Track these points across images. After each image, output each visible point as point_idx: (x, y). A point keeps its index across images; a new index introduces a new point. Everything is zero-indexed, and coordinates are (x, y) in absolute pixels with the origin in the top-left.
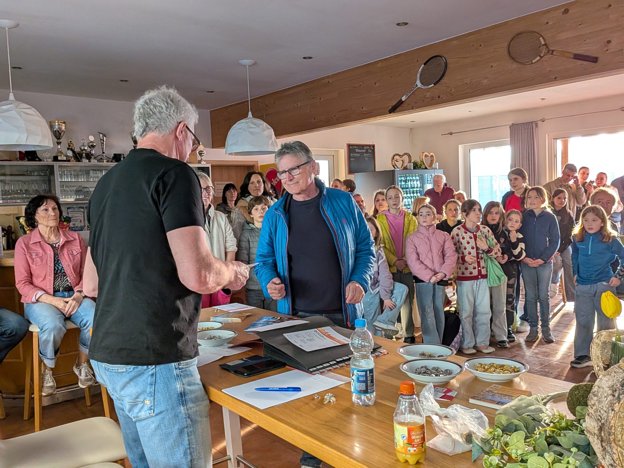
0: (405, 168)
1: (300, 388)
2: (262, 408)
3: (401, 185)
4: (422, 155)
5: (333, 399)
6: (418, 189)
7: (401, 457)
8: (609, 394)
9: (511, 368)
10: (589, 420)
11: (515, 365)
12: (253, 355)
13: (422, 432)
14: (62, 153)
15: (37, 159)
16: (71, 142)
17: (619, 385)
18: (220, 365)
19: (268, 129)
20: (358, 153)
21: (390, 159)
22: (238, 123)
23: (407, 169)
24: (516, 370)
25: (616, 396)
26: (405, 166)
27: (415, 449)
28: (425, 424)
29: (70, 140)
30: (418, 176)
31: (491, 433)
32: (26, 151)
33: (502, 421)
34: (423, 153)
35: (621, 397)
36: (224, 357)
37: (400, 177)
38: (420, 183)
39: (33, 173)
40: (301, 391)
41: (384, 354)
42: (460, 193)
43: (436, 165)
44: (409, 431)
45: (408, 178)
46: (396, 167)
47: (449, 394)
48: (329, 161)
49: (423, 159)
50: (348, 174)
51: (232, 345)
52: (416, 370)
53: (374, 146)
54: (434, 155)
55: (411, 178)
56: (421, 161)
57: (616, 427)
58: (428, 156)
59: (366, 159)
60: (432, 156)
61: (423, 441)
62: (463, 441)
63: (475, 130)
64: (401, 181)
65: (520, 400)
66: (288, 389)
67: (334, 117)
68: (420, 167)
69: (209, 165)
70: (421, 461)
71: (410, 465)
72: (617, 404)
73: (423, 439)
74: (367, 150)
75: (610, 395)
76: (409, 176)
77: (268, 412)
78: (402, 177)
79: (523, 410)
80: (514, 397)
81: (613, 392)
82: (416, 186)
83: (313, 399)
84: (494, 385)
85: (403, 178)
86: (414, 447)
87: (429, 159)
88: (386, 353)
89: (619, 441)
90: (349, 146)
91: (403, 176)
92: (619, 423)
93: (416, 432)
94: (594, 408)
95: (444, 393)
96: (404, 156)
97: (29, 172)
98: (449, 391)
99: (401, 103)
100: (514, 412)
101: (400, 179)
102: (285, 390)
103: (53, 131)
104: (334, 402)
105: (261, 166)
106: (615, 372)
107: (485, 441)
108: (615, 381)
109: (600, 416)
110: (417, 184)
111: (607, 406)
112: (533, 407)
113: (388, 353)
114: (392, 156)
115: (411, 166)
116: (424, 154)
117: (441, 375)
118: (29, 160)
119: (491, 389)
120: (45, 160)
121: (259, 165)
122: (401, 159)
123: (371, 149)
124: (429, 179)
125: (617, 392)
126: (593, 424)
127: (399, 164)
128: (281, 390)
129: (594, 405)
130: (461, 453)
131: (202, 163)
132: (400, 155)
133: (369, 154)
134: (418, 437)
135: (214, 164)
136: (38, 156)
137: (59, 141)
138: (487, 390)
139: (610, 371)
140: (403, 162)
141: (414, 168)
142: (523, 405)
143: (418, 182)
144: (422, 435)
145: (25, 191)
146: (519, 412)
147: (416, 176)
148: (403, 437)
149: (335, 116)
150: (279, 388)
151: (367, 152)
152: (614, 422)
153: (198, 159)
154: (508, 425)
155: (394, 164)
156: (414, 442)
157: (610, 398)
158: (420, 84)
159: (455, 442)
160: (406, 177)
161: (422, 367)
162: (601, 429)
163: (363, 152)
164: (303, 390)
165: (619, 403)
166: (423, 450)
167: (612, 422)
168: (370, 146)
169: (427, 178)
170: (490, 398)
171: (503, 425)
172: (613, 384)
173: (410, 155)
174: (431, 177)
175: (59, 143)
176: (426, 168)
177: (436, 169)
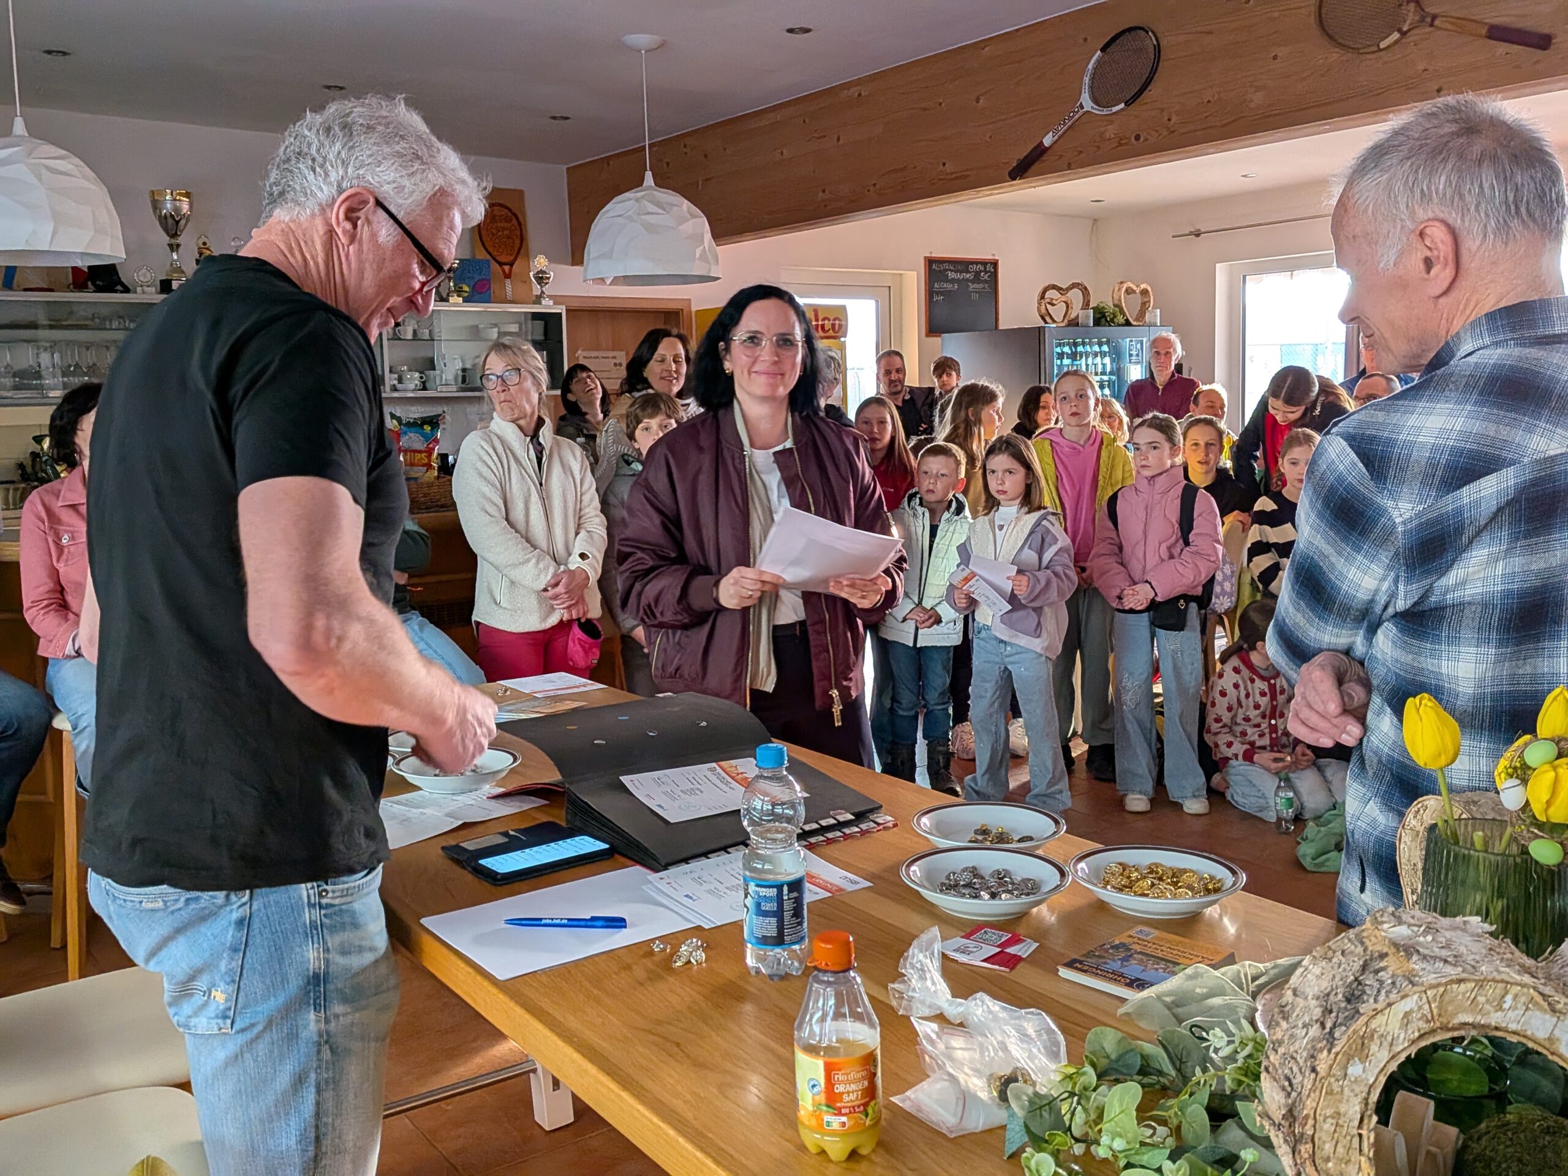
0: (1074, 323)
1: (623, 920)
2: (501, 975)
3: (1060, 367)
4: (1119, 289)
5: (701, 955)
6: (1106, 378)
7: (811, 1139)
8: (1315, 1018)
9: (1202, 879)
10: (1268, 1085)
11: (1213, 872)
12: (544, 818)
13: (864, 1073)
14: (183, 272)
15: (119, 287)
16: (204, 244)
17: (1340, 996)
18: (443, 848)
19: (693, 216)
20: (953, 281)
21: (1036, 298)
22: (614, 200)
23: (1077, 325)
24: (1212, 889)
25: (1327, 1030)
26: (1073, 316)
27: (844, 1119)
28: (878, 1052)
29: (203, 239)
30: (1108, 343)
31: (1070, 1077)
32: (90, 267)
33: (1105, 1045)
34: (1122, 283)
35: (1337, 1035)
36: (465, 826)
37: (1060, 345)
38: (1113, 361)
39: (108, 323)
40: (625, 927)
41: (886, 829)
42: (1213, 391)
43: (1156, 316)
44: (829, 1069)
45: (1080, 349)
46: (1048, 319)
47: (1011, 950)
48: (877, 302)
49: (1120, 300)
50: (927, 335)
51: (501, 790)
52: (948, 878)
53: (995, 264)
54: (1149, 289)
55: (1088, 348)
56: (1115, 306)
57: (1320, 1118)
58: (1134, 292)
59: (975, 296)
60: (1144, 292)
61: (867, 1099)
62: (992, 1099)
63: (1260, 225)
64: (1061, 356)
65: (1190, 977)
66: (593, 922)
67: (872, 189)
68: (1112, 320)
69: (561, 309)
70: (864, 1151)
71: (831, 1161)
72: (1325, 1052)
73: (870, 1092)
74: (977, 274)
75: (1317, 1021)
76: (1084, 344)
77: (512, 988)
78: (1064, 345)
79: (1193, 1008)
80: (1182, 966)
81: (1323, 1015)
82: (1100, 370)
83: (651, 953)
84: (1140, 928)
85: (1067, 349)
86: (840, 1114)
87: (1137, 299)
88: (890, 824)
89: (1328, 1160)
90: (930, 262)
91: (1068, 344)
92: (1328, 1106)
93: (847, 1074)
94: (1281, 1050)
95: (998, 946)
96: (1070, 294)
97: (97, 320)
98: (1015, 940)
99: (1040, 152)
100: (1167, 1012)
101: (1058, 350)
102: (583, 923)
103: (160, 216)
104: (699, 964)
105: (697, 311)
106: (1343, 953)
107: (1042, 1106)
108: (1337, 979)
109: (1289, 1080)
110: (1104, 365)
111: (1305, 1054)
112: (1216, 1001)
113: (895, 825)
114: (1040, 289)
115: (1088, 317)
116: (1125, 286)
117: (1003, 896)
118: (99, 290)
119: (1127, 941)
120: (139, 289)
121: (694, 309)
122: (1064, 298)
123: (986, 273)
124: (1134, 353)
125: (1334, 1015)
126: (1277, 1098)
127: (1058, 312)
128: (574, 923)
129: (1280, 1042)
130: (982, 1132)
131: (544, 302)
132: (1061, 289)
133: (981, 285)
134: (853, 1087)
135: (576, 304)
136: (123, 279)
137: (173, 241)
138: (1117, 942)
139: (1333, 947)
140: (1067, 307)
141: (1097, 323)
142: (1198, 990)
143: (1107, 360)
144: (866, 1083)
145: (89, 367)
146: (1179, 1011)
147: (1100, 344)
148: (814, 1086)
149: (875, 185)
150: (569, 920)
151: (977, 278)
152: (1314, 1105)
153: (535, 293)
154: (1120, 1057)
155: (1043, 311)
156: (841, 1101)
157: (1315, 1031)
158: (1091, 104)
159: (965, 1098)
160: (1075, 345)
161: (965, 870)
162: (1291, 1114)
163: (968, 280)
164: (634, 925)
165: (1329, 1051)
166: (868, 1122)
167: (1310, 1103)
168: (984, 263)
169: (1130, 350)
170: (1116, 965)
171: (1108, 1057)
172: (1329, 989)
173: (1086, 288)
174: (1139, 346)
175: (174, 247)
176: (1128, 323)
177: (1156, 326)
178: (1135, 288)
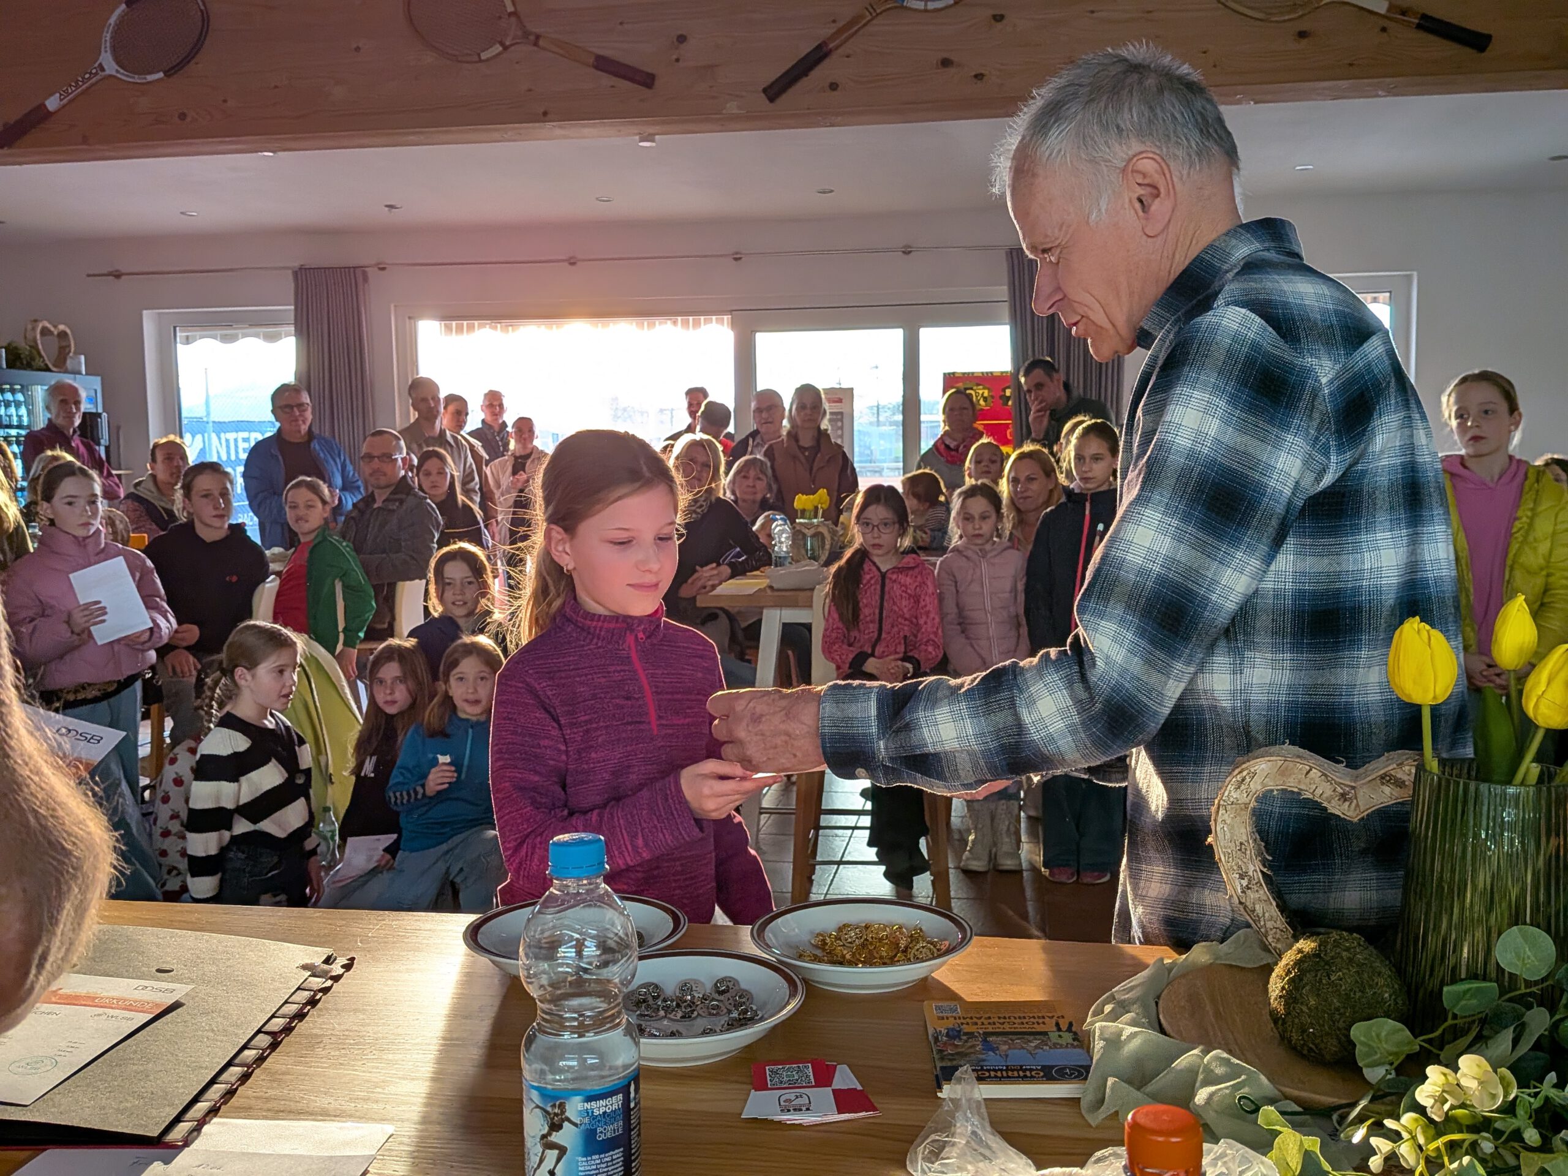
4: (34, 329)
30: (22, 391)
34: (36, 321)
43: (80, 363)
47: (841, 1085)
49: (35, 342)
54: (68, 331)
56: (30, 347)
58: (51, 333)
60: (63, 335)
68: (30, 364)
82: (16, 422)
87: (55, 344)
95: (821, 1085)
98: (821, 1070)
116: (40, 326)
141: (11, 365)
143: (23, 411)
147: (14, 391)
158: (117, 67)
176: (48, 369)
177: (80, 373)
178: (52, 329)
